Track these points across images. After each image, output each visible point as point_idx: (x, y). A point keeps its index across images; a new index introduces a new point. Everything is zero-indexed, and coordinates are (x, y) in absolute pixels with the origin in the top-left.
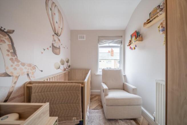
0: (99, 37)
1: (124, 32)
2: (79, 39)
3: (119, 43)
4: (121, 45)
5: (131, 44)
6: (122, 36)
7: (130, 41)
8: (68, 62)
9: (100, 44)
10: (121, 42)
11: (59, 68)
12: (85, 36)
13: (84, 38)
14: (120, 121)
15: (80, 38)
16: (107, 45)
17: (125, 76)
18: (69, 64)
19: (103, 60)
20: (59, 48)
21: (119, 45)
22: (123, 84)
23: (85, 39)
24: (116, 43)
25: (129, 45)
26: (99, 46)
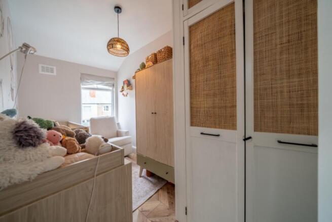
0: (82, 74)
1: (116, 73)
2: (41, 72)
3: (110, 86)
4: (113, 89)
6: (114, 79)
7: (123, 88)
10: (113, 85)
12: (55, 68)
15: (43, 71)
16: (94, 86)
17: (118, 124)
21: (111, 88)
22: (117, 131)
24: (106, 85)
25: (122, 91)
26: (82, 86)
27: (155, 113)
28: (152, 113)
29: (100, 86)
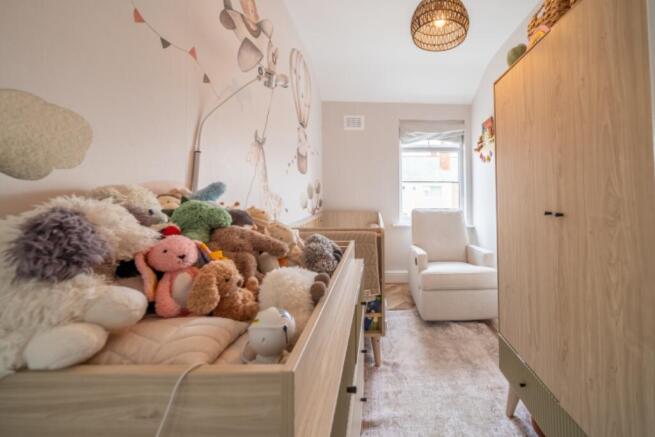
0: (402, 122)
1: (469, 108)
2: (346, 128)
3: (456, 141)
4: (462, 146)
5: (482, 146)
6: (463, 122)
7: (481, 141)
8: (318, 191)
9: (403, 142)
10: (463, 137)
11: (305, 207)
12: (363, 118)
13: (359, 124)
14: (453, 325)
15: (348, 125)
16: (424, 143)
17: (472, 230)
18: (321, 196)
19: (414, 184)
20: (306, 157)
21: (457, 145)
22: (467, 248)
23: (362, 128)
24: (447, 139)
25: (479, 150)
26: (403, 146)
27: (559, 215)
28: (547, 213)
29: (436, 143)
